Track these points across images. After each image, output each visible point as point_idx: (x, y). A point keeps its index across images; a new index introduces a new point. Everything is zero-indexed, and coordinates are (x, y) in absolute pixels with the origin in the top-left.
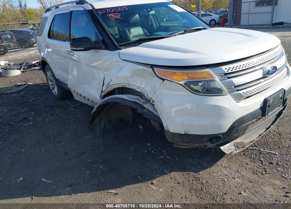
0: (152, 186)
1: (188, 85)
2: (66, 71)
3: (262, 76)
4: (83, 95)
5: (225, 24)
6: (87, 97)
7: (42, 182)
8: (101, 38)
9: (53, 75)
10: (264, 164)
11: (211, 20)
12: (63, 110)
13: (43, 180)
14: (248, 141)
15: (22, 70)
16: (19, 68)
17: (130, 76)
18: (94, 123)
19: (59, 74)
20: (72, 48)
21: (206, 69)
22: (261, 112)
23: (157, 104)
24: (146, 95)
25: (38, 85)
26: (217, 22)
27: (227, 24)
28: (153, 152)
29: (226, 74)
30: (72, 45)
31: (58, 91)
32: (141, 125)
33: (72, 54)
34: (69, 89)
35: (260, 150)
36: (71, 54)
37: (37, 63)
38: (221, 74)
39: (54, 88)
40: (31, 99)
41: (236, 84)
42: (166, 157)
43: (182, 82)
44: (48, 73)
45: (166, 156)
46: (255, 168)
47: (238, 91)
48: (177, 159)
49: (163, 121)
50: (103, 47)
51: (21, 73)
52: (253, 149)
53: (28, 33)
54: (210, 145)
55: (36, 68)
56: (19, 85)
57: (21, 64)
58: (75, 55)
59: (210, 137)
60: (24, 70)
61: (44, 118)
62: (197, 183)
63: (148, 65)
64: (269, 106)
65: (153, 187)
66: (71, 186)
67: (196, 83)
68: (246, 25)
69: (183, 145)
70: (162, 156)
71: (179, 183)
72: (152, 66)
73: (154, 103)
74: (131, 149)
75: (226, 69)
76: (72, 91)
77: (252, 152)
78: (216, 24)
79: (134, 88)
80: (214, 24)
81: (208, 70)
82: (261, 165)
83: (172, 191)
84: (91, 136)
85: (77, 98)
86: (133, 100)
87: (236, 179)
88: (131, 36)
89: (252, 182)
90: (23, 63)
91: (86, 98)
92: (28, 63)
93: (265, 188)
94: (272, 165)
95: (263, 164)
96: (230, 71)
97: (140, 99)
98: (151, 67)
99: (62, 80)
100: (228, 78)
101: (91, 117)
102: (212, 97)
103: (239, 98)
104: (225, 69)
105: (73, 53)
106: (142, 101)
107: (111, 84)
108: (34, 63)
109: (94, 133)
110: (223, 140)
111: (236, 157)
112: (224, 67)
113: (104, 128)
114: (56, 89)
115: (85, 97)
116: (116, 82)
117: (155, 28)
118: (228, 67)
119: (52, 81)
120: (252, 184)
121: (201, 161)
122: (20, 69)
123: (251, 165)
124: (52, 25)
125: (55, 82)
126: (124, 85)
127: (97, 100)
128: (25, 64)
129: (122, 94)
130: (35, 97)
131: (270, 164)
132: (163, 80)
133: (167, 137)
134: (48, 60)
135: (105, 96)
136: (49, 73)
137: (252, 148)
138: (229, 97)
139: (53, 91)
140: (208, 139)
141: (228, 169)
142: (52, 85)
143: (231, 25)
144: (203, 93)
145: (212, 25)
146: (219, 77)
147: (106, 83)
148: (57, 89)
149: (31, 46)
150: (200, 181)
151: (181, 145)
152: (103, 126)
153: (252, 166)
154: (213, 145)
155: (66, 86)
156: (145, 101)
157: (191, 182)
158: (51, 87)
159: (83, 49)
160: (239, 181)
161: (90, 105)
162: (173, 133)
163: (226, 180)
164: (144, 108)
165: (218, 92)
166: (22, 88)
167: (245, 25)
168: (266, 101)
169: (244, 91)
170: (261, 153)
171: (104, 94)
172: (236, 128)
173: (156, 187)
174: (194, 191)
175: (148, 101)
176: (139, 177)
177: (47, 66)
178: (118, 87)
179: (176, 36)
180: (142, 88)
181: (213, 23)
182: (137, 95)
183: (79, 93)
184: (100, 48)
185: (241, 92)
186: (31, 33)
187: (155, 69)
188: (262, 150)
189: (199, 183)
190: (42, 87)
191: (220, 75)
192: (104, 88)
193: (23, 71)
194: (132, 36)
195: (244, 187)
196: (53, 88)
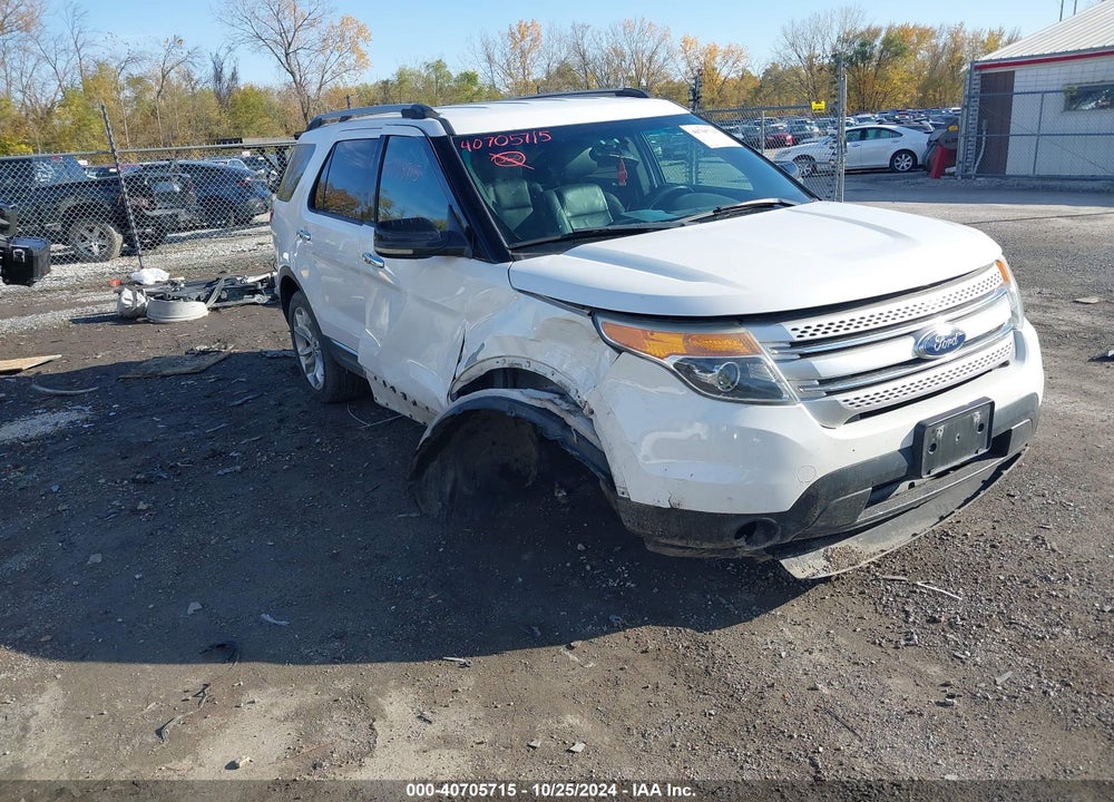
0: (568, 653)
1: (684, 371)
2: (357, 312)
3: (911, 357)
4: (402, 387)
5: (947, 170)
6: (413, 394)
7: (261, 623)
8: (465, 224)
9: (314, 325)
10: (911, 620)
11: (898, 153)
12: (334, 435)
13: (268, 618)
14: (874, 548)
15: (211, 303)
16: (203, 294)
17: (533, 338)
18: (424, 478)
19: (331, 320)
20: (379, 250)
21: (736, 327)
22: (903, 463)
23: (599, 419)
24: (572, 394)
25: (262, 354)
26: (920, 161)
27: (953, 169)
28: (588, 568)
29: (794, 345)
30: (379, 240)
31: (325, 375)
32: (561, 487)
33: (381, 264)
34: (361, 369)
35: (914, 585)
36: (375, 265)
37: (261, 281)
38: (780, 342)
39: (313, 364)
40: (238, 397)
41: (825, 374)
42: (625, 584)
43: (670, 362)
44: (297, 316)
45: (626, 580)
46: (883, 629)
47: (830, 393)
48: (656, 590)
49: (615, 471)
50: (467, 249)
51: (207, 313)
52: (893, 580)
53: (238, 177)
54: (745, 549)
55: (257, 298)
56: (204, 353)
57: (210, 284)
58: (386, 268)
59: (745, 522)
60: (219, 305)
61: (276, 456)
62: (698, 654)
63: (584, 307)
64: (933, 447)
65: (571, 656)
66: (341, 638)
67: (708, 365)
68: (1028, 176)
69: (673, 546)
70: (615, 581)
71: (646, 652)
72: (594, 312)
73: (591, 417)
74: (526, 557)
75: (795, 329)
76: (370, 377)
77: (889, 587)
78: (915, 167)
79: (541, 371)
80: (906, 168)
81: (742, 330)
82: (901, 623)
83: (621, 669)
84: (414, 515)
85: (381, 398)
86: (537, 404)
87: (816, 653)
88: (565, 215)
89: (857, 664)
90: (218, 279)
91: (410, 399)
92: (232, 281)
93: (890, 681)
94: (933, 626)
95: (907, 622)
96: (807, 337)
97: (558, 401)
98: (589, 315)
99: (341, 341)
100: (800, 355)
101: (417, 458)
102: (756, 407)
103: (832, 416)
104: (792, 329)
105: (382, 261)
106: (565, 406)
107: (479, 358)
108: (251, 280)
109: (422, 508)
110: (783, 536)
111: (835, 598)
112: (788, 326)
113: (452, 495)
114: (319, 372)
115: (405, 396)
116: (496, 351)
117: (646, 191)
118: (801, 324)
119: (308, 345)
120: (856, 668)
121: (724, 602)
122: (206, 301)
123: (873, 620)
124: (325, 172)
125: (318, 346)
126: (517, 360)
127: (441, 406)
128: (222, 284)
129: (515, 387)
130: (250, 391)
131: (928, 621)
132: (619, 351)
133: (622, 515)
134: (303, 275)
135: (462, 392)
136: (301, 319)
137: (891, 577)
138: (799, 408)
139: (308, 376)
140: (735, 526)
141: (799, 628)
142: (309, 355)
143: (969, 173)
144: (726, 394)
145: (900, 169)
146: (776, 352)
147: (466, 354)
148: (324, 368)
149: (245, 221)
150: (707, 650)
151: (666, 545)
152: (448, 489)
153: (874, 626)
154: (755, 548)
155: (352, 362)
156: (572, 408)
157: (682, 650)
158: (304, 362)
159: (410, 252)
160: (823, 659)
161: (419, 420)
162: (641, 505)
163: (783, 654)
164: (566, 426)
165: (768, 394)
166: (210, 360)
167: (1022, 177)
168: (920, 429)
169: (851, 396)
170: (915, 592)
171: (459, 386)
172: (821, 503)
173: (579, 656)
174: (683, 673)
175: (577, 408)
176: (536, 629)
177: (296, 296)
178: (500, 366)
179: (683, 225)
180: (564, 374)
181: (905, 163)
182: (552, 392)
183: (391, 381)
184: (460, 254)
185: (840, 398)
186: (248, 179)
187: (600, 320)
188: (919, 583)
189: (703, 656)
190: (273, 362)
191: (775, 345)
192: (461, 368)
193: (215, 305)
194: (569, 214)
195: (831, 673)
196: (311, 366)
